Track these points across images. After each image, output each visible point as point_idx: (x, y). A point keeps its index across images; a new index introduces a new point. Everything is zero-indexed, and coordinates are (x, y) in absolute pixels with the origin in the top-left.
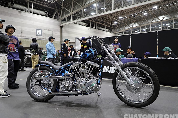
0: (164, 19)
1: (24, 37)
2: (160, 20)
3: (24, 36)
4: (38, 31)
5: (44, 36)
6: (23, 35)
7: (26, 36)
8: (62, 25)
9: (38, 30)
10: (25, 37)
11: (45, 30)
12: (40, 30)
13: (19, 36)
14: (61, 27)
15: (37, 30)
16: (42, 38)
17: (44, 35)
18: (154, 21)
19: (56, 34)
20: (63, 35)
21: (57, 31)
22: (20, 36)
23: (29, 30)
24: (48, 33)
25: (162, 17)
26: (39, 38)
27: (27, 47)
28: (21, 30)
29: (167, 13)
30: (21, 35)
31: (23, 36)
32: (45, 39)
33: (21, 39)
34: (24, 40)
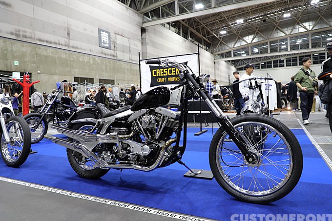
0: (253, 42)
1: (73, 47)
2: (247, 42)
3: (75, 45)
4: (102, 35)
5: (114, 50)
6: (72, 43)
7: (79, 47)
8: (144, 26)
9: (103, 31)
10: (77, 48)
11: (116, 34)
12: (106, 32)
13: (63, 43)
14: (143, 30)
15: (100, 30)
16: (111, 55)
17: (115, 47)
18: (237, 45)
19: (135, 47)
20: (147, 51)
21: (137, 39)
22: (65, 46)
23: (85, 30)
24: (122, 44)
25: (251, 37)
26: (106, 54)
27: (81, 78)
28: (66, 26)
29: (299, 21)
30: (67, 40)
31: (71, 45)
32: (116, 59)
33: (68, 52)
34: (75, 56)
